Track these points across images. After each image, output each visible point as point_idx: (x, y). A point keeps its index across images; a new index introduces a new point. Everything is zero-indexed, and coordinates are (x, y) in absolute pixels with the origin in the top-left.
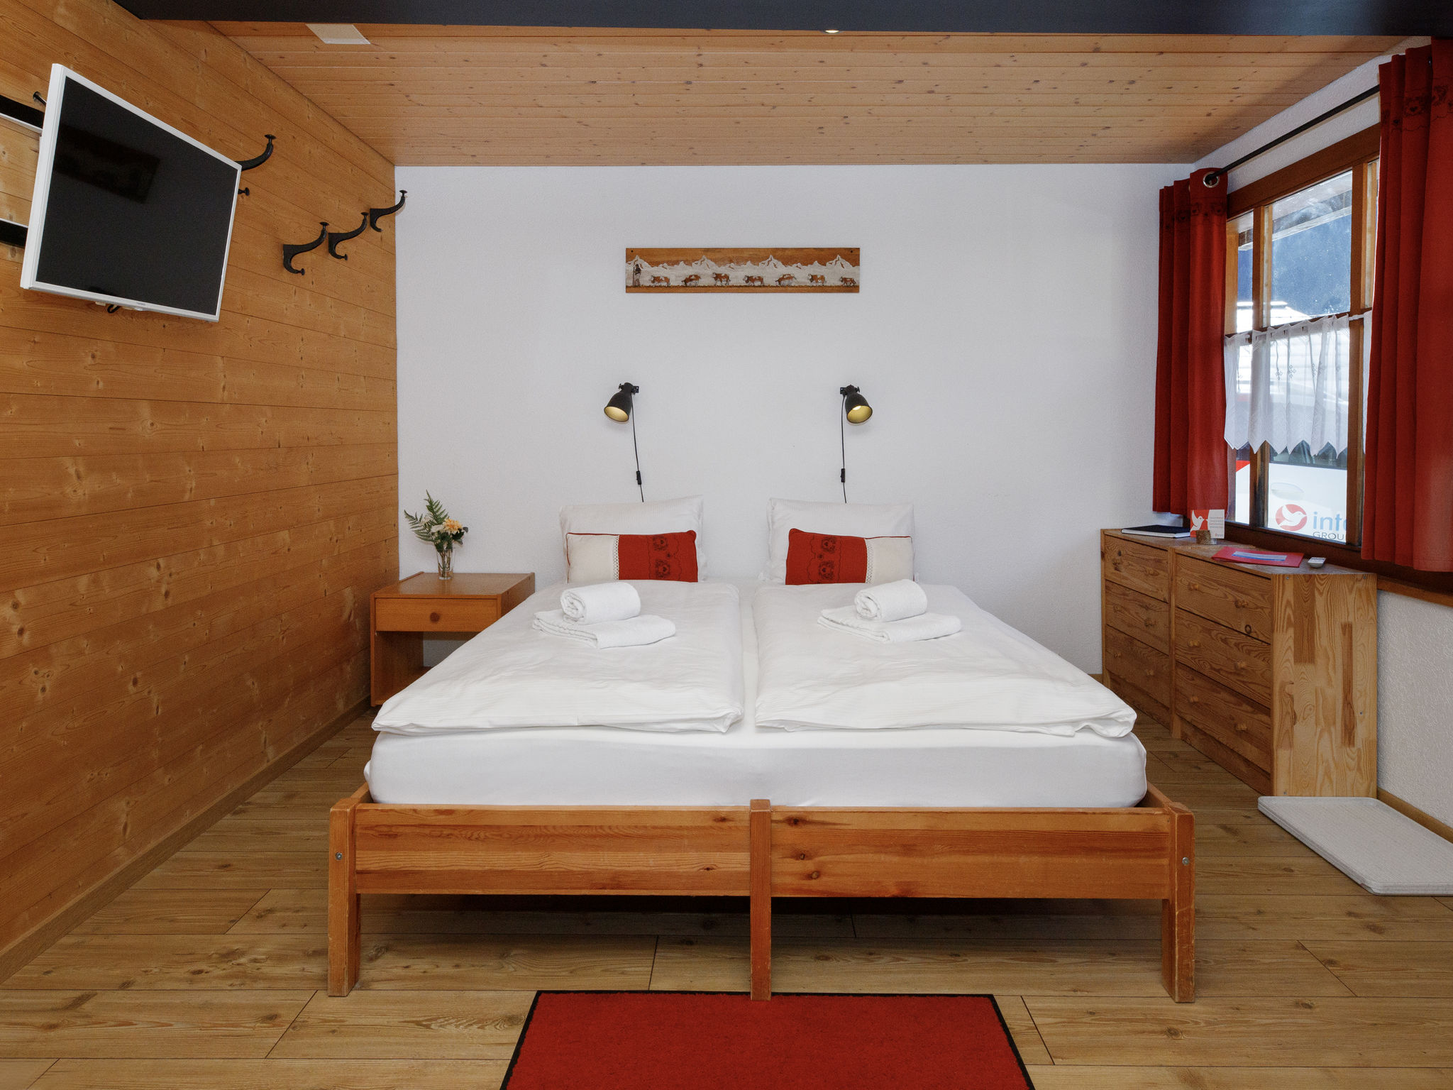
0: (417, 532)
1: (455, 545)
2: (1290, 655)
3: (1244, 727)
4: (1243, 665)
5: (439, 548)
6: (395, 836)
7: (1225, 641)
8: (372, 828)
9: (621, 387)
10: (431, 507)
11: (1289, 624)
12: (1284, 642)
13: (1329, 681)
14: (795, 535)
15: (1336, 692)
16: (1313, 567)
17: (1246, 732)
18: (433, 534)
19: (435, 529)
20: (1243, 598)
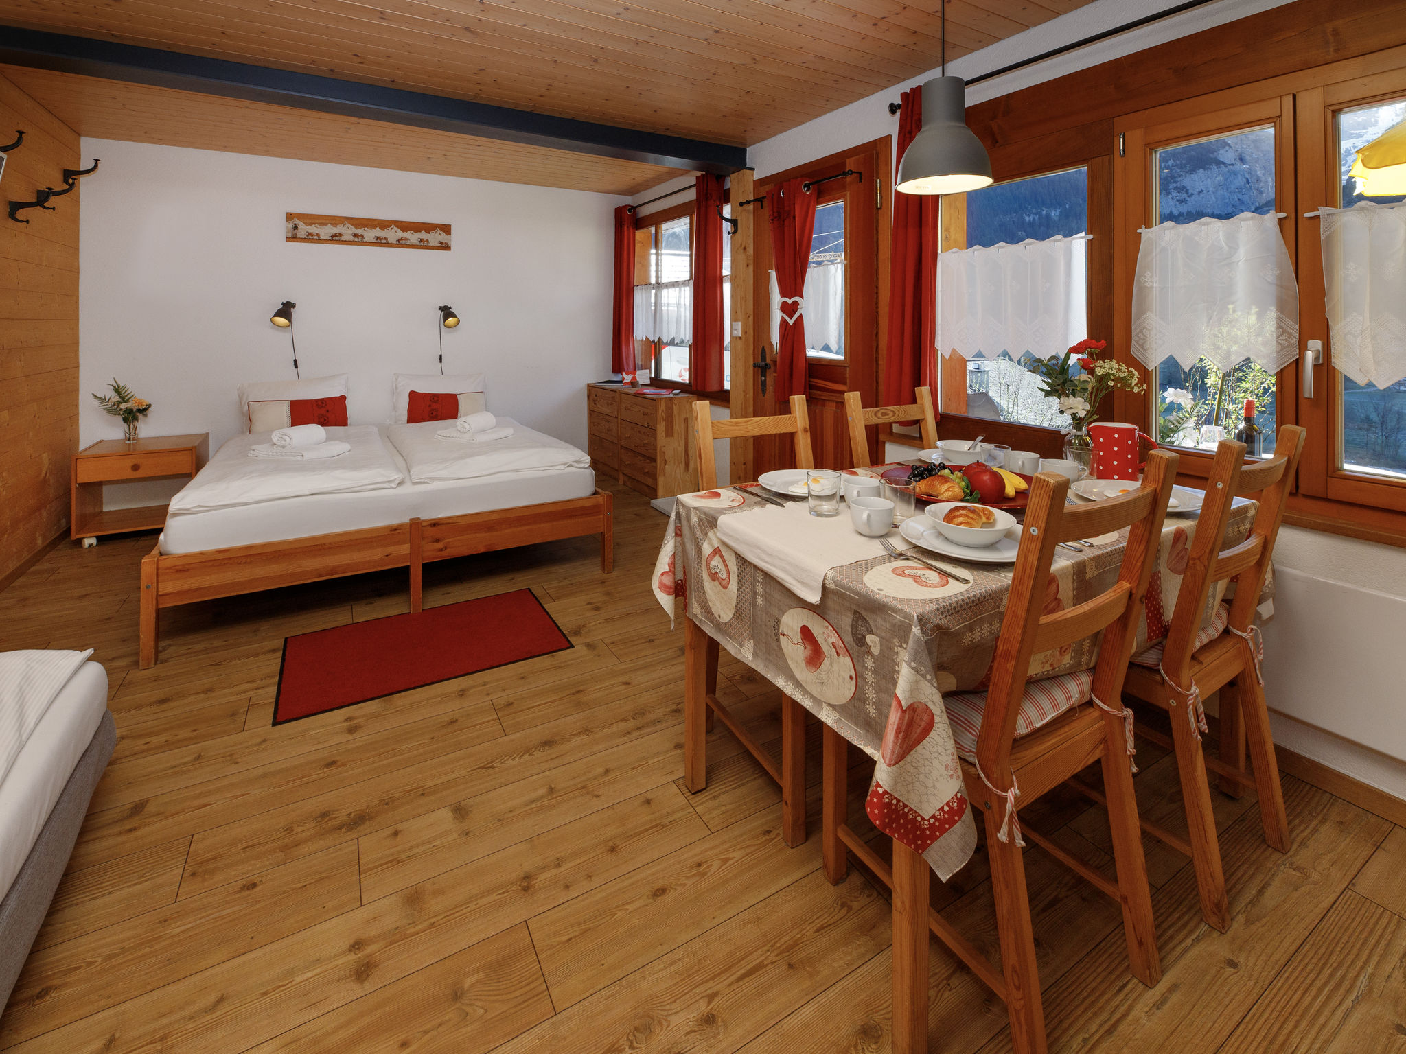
0: (107, 409)
1: (140, 416)
2: (664, 434)
3: (646, 470)
4: (646, 441)
5: (125, 420)
6: (188, 570)
7: (639, 432)
8: (170, 568)
9: (283, 304)
10: (117, 390)
11: (663, 420)
12: (661, 428)
13: (679, 445)
14: (413, 395)
15: (681, 449)
16: (675, 394)
17: (648, 473)
18: (121, 409)
19: (123, 406)
20: (646, 410)
